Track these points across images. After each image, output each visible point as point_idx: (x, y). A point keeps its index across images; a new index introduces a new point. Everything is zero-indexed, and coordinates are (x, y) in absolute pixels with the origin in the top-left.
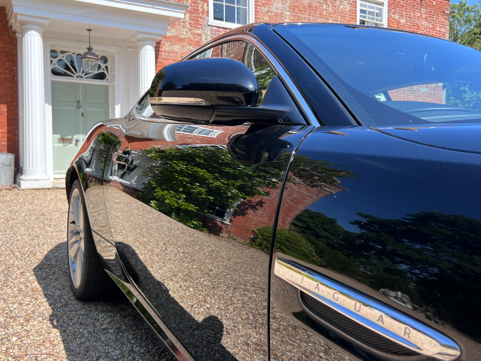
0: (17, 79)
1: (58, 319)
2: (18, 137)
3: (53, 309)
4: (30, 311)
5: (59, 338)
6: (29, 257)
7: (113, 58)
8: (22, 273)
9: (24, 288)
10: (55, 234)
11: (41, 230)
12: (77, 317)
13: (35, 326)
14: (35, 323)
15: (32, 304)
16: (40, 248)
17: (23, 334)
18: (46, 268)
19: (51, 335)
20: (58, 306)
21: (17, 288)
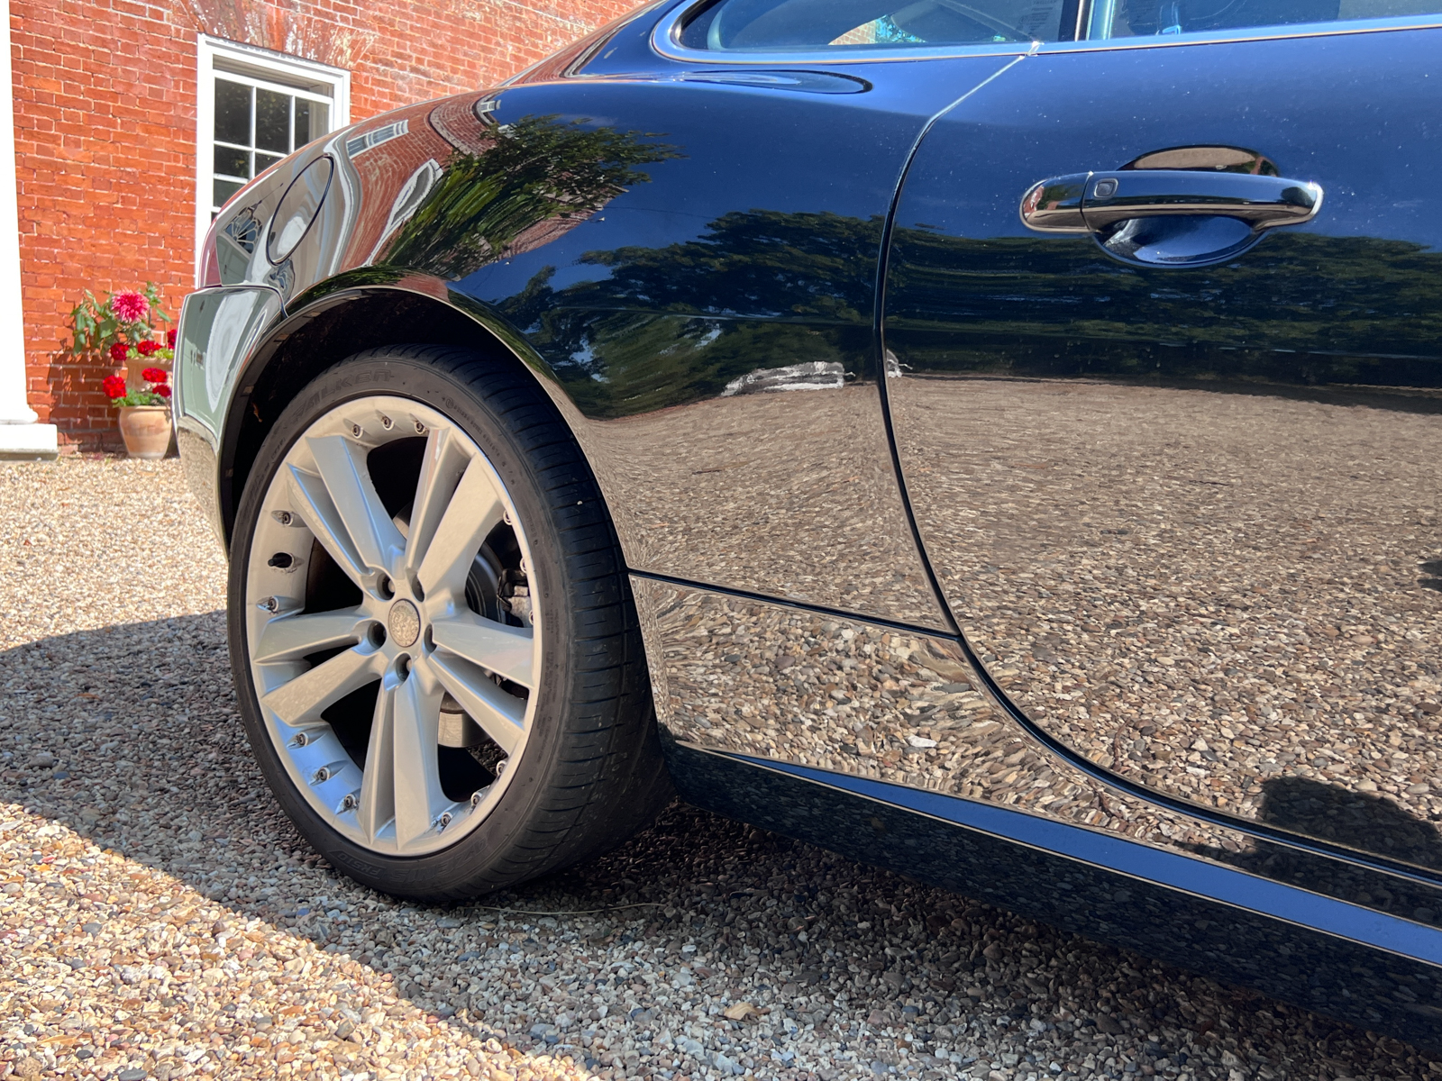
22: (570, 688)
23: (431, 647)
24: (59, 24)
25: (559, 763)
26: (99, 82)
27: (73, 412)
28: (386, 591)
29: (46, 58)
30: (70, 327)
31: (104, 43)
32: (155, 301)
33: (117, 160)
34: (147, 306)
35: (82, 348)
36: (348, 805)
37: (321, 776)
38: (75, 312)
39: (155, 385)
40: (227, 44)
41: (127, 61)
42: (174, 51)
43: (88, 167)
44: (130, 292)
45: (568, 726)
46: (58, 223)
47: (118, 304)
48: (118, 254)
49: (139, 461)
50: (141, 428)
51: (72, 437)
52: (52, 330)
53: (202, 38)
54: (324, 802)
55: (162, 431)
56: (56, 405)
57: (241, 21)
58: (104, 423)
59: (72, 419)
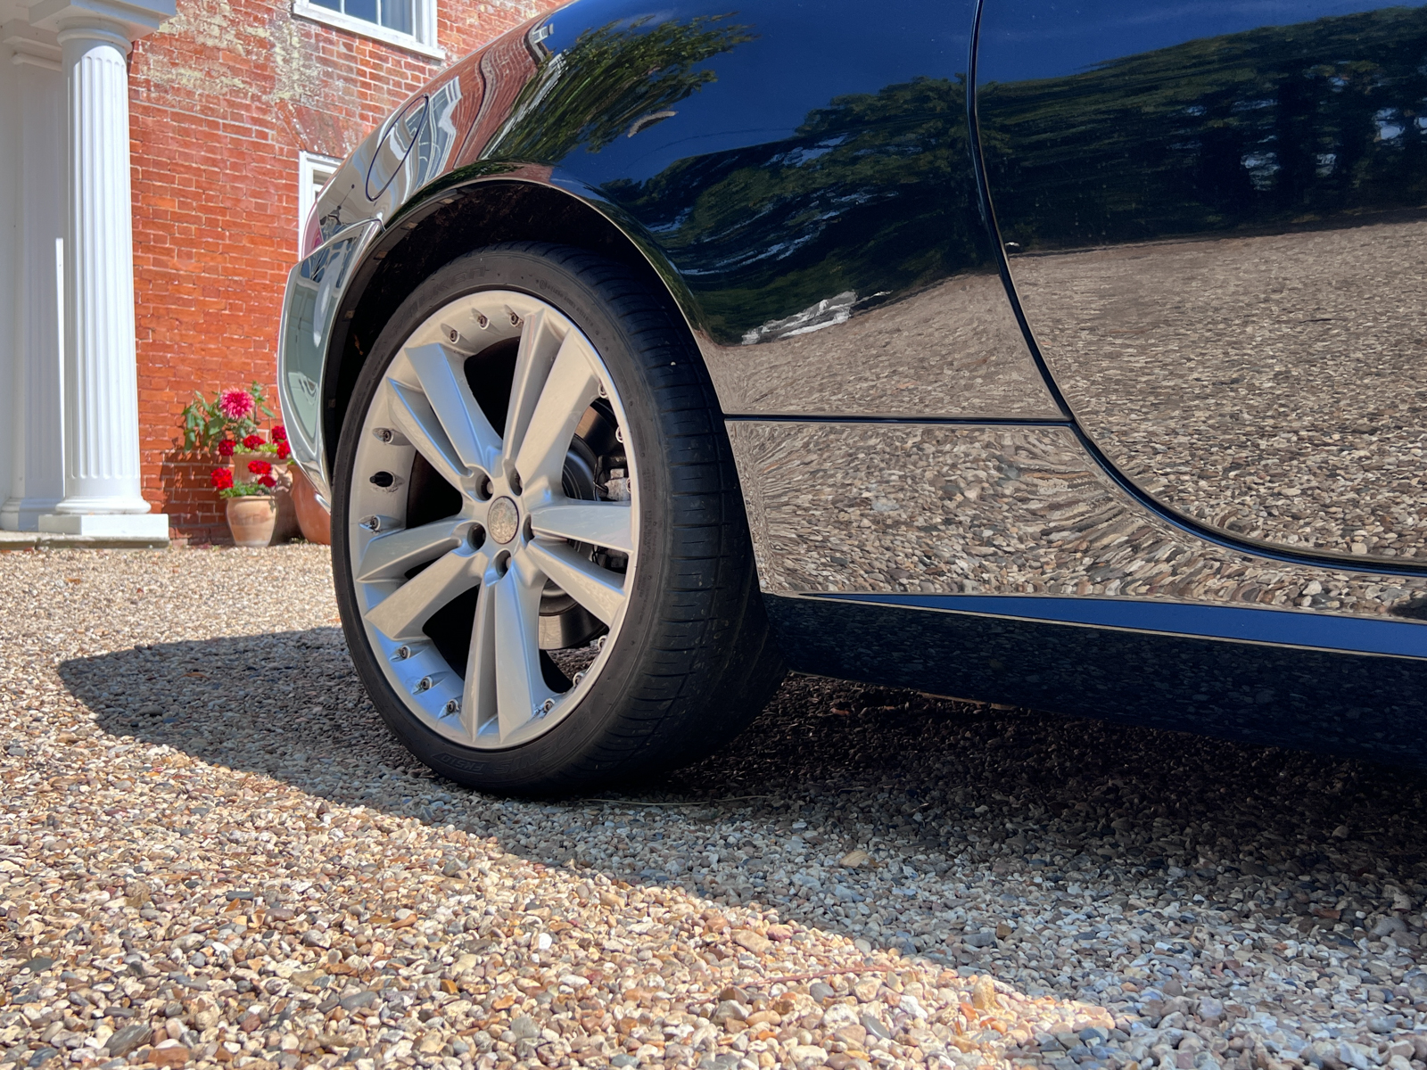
22: (669, 545)
23: (529, 535)
24: (174, 147)
25: (660, 623)
26: (209, 199)
27: (183, 508)
28: (485, 494)
29: (161, 178)
30: (181, 427)
31: (214, 163)
32: (260, 399)
33: (225, 269)
34: (253, 403)
35: (191, 445)
36: (451, 710)
37: (424, 686)
38: (186, 412)
39: (259, 477)
40: (326, 160)
41: (235, 178)
42: (278, 168)
43: (199, 277)
44: (236, 390)
45: (669, 583)
46: (171, 329)
47: (225, 402)
48: (226, 357)
49: (244, 549)
50: (247, 518)
51: (182, 532)
52: (165, 430)
53: (303, 155)
54: (428, 710)
55: (267, 519)
56: (167, 501)
57: (339, 138)
58: (213, 518)
59: (183, 515)
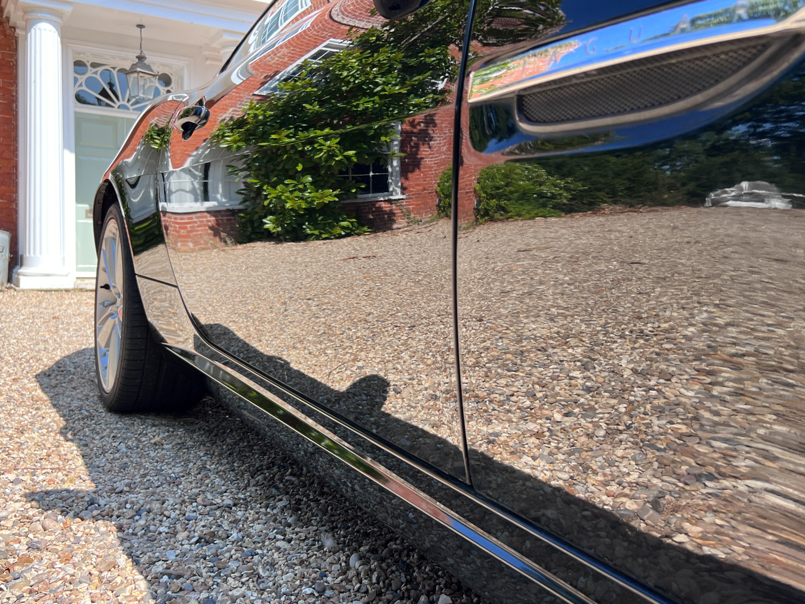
0: (16, 107)
1: (76, 431)
2: (17, 205)
3: (66, 420)
4: (26, 422)
5: (75, 452)
6: (28, 361)
7: (181, 78)
8: (14, 379)
9: (16, 396)
10: (75, 339)
11: (51, 334)
12: (108, 430)
13: (33, 438)
14: (35, 435)
15: (30, 414)
16: (48, 353)
17: (12, 447)
18: (57, 375)
19: (61, 449)
20: (77, 418)
21: (5, 396)
